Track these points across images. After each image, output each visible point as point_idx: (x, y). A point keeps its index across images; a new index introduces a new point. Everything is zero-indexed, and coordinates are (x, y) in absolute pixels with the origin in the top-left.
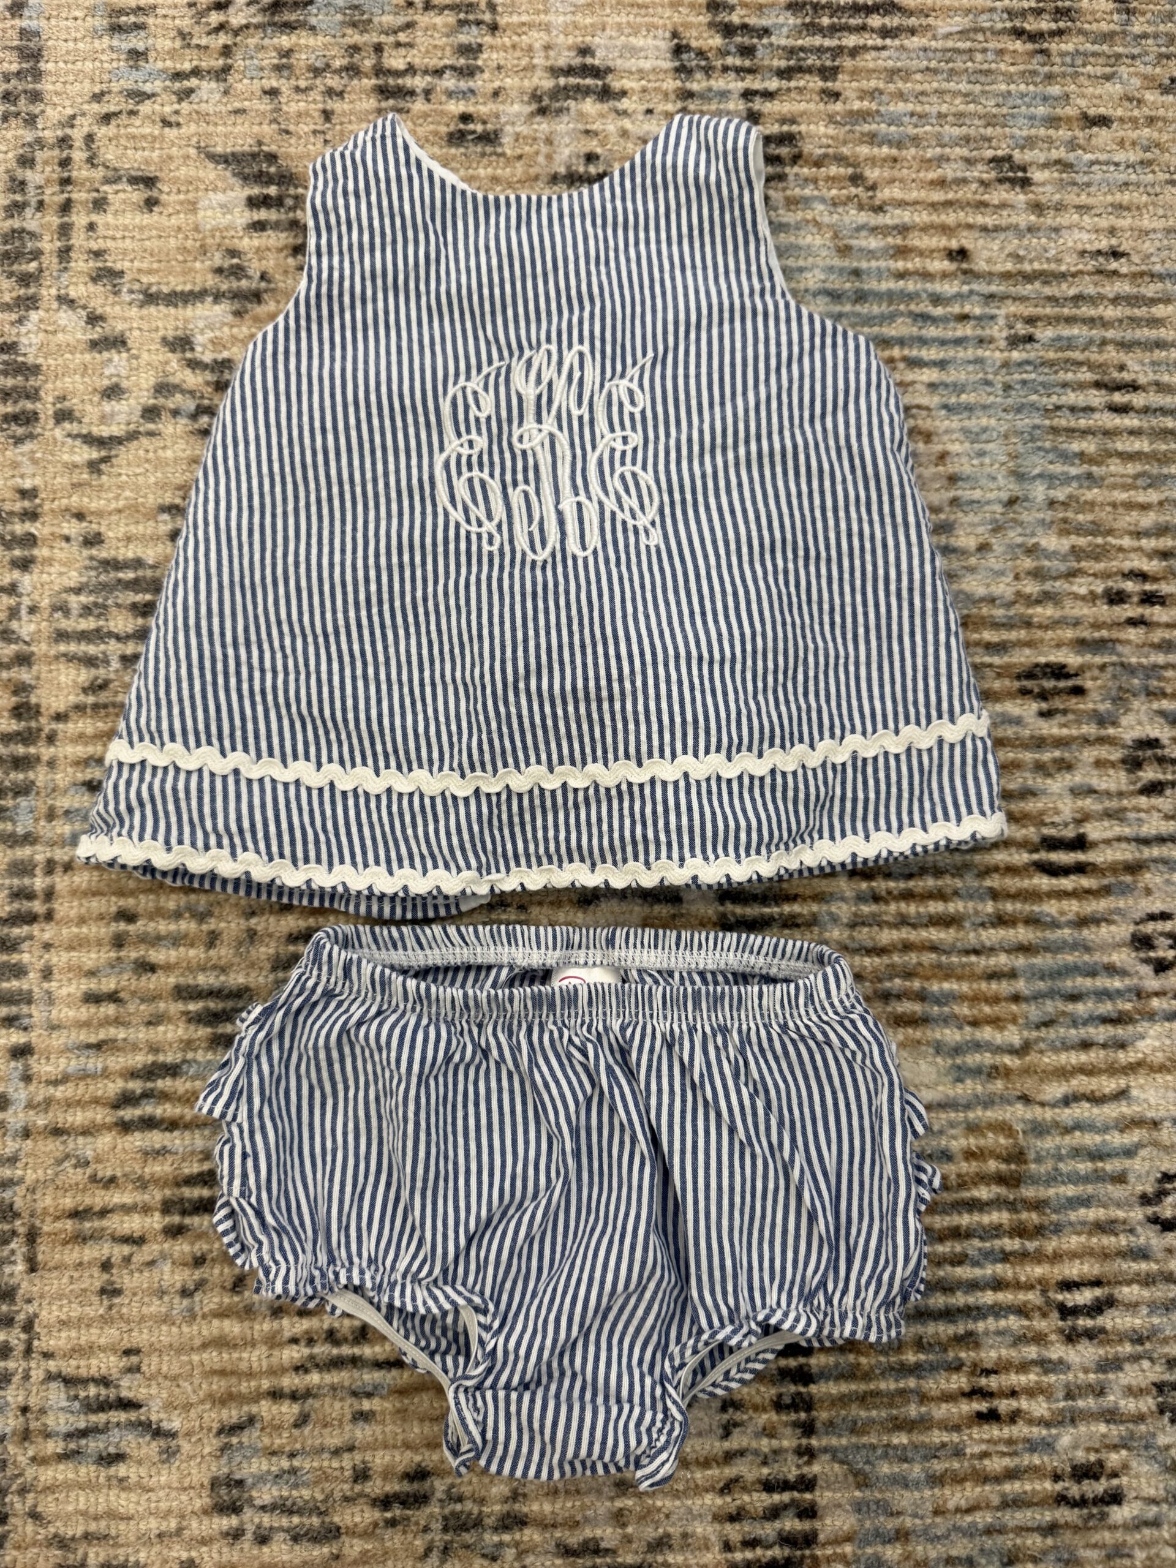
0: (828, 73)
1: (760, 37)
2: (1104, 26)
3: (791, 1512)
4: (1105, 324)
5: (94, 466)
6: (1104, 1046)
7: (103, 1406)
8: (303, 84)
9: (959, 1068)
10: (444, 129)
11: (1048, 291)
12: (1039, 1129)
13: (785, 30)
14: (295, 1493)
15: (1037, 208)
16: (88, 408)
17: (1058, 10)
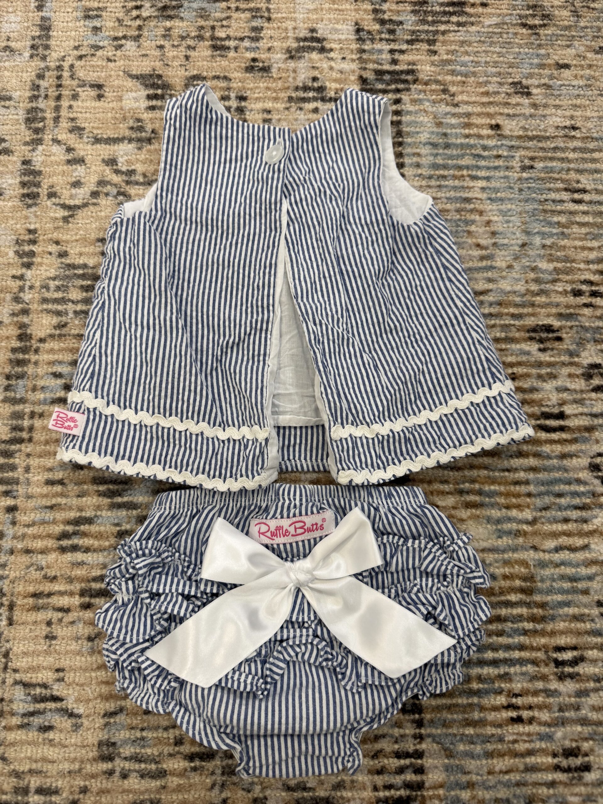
0: (431, 42)
1: (398, 25)
2: (566, 23)
3: (410, 770)
4: (569, 161)
5: (65, 219)
6: (576, 521)
7: (43, 699)
8: (176, 43)
9: (500, 531)
10: (243, 65)
11: (540, 145)
12: (542, 564)
13: (410, 22)
14: (143, 751)
15: (535, 106)
16: (64, 191)
17: (543, 15)
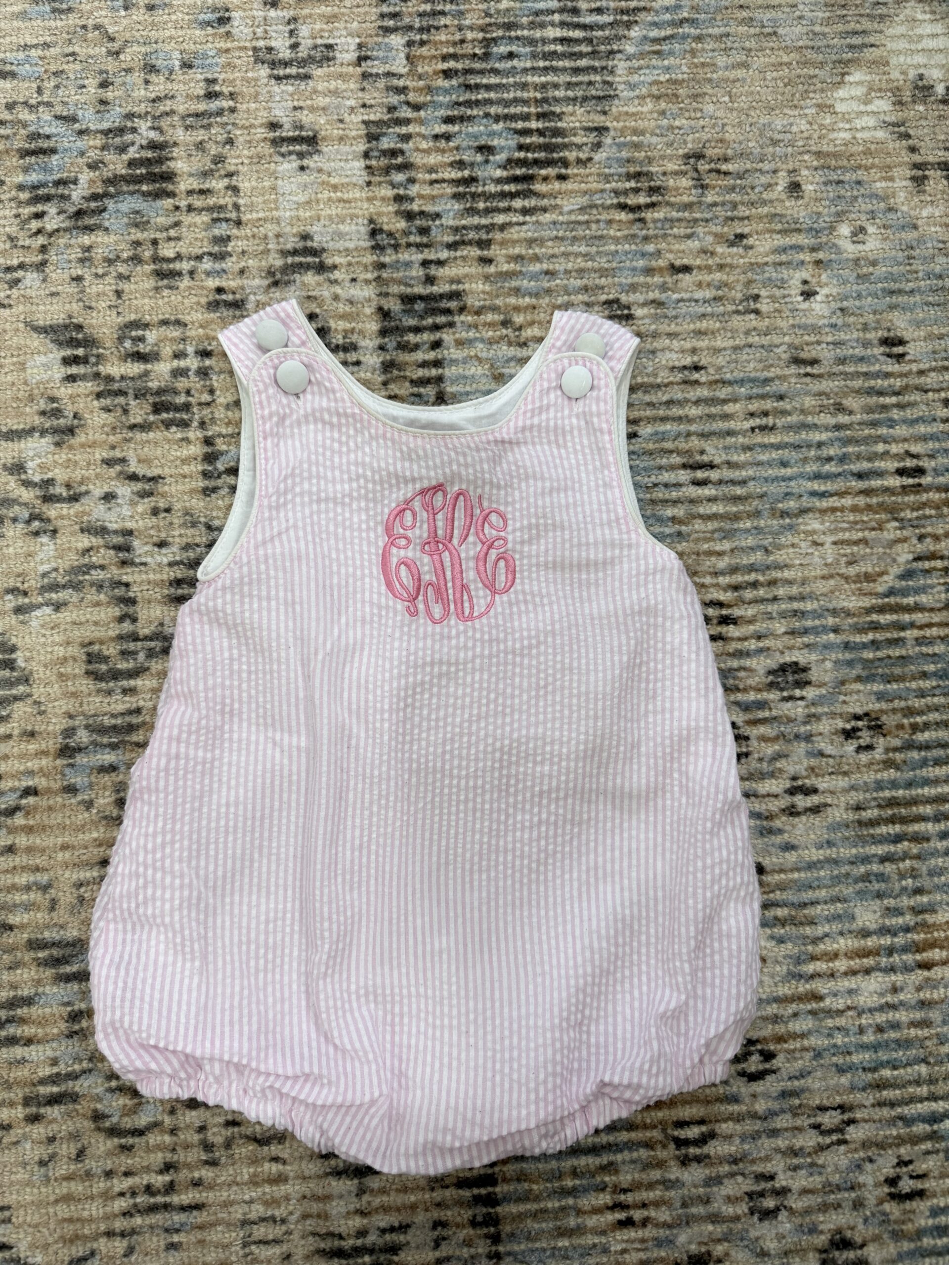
0: (484, 244)
1: (434, 220)
2: (685, 199)
4: (689, 420)
8: (100, 271)
10: (204, 301)
11: (647, 398)
13: (452, 214)
17: (651, 188)
